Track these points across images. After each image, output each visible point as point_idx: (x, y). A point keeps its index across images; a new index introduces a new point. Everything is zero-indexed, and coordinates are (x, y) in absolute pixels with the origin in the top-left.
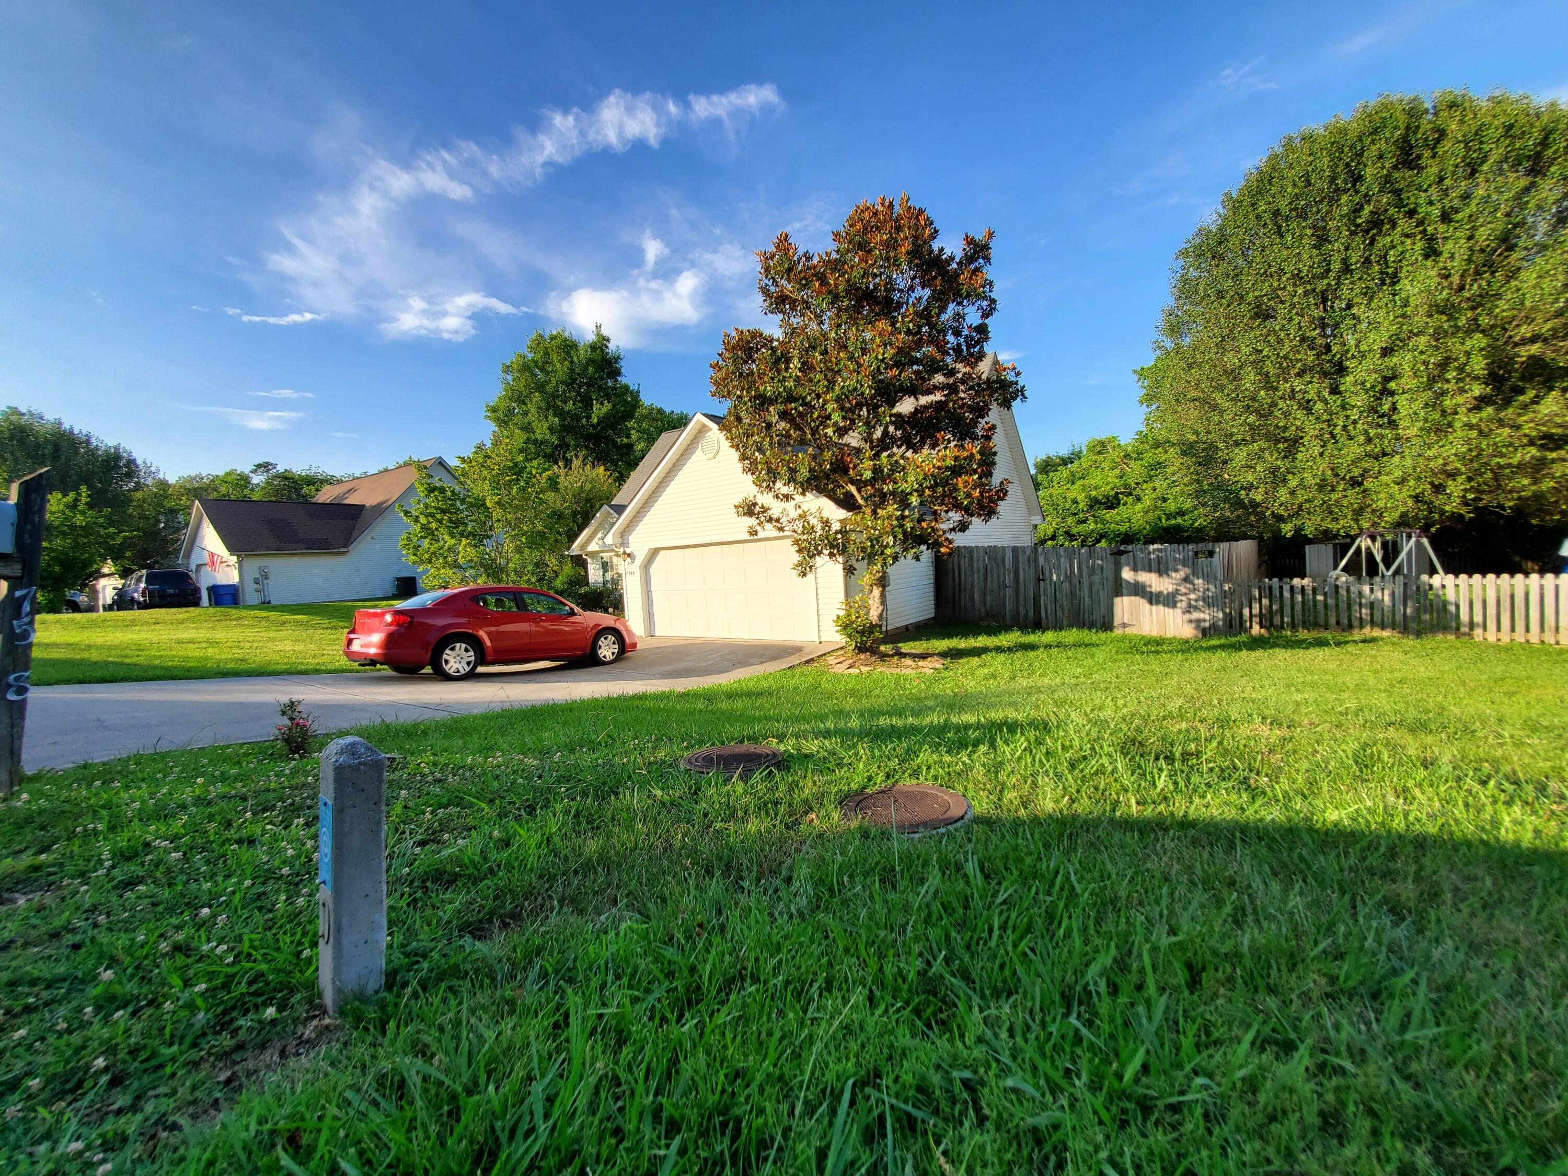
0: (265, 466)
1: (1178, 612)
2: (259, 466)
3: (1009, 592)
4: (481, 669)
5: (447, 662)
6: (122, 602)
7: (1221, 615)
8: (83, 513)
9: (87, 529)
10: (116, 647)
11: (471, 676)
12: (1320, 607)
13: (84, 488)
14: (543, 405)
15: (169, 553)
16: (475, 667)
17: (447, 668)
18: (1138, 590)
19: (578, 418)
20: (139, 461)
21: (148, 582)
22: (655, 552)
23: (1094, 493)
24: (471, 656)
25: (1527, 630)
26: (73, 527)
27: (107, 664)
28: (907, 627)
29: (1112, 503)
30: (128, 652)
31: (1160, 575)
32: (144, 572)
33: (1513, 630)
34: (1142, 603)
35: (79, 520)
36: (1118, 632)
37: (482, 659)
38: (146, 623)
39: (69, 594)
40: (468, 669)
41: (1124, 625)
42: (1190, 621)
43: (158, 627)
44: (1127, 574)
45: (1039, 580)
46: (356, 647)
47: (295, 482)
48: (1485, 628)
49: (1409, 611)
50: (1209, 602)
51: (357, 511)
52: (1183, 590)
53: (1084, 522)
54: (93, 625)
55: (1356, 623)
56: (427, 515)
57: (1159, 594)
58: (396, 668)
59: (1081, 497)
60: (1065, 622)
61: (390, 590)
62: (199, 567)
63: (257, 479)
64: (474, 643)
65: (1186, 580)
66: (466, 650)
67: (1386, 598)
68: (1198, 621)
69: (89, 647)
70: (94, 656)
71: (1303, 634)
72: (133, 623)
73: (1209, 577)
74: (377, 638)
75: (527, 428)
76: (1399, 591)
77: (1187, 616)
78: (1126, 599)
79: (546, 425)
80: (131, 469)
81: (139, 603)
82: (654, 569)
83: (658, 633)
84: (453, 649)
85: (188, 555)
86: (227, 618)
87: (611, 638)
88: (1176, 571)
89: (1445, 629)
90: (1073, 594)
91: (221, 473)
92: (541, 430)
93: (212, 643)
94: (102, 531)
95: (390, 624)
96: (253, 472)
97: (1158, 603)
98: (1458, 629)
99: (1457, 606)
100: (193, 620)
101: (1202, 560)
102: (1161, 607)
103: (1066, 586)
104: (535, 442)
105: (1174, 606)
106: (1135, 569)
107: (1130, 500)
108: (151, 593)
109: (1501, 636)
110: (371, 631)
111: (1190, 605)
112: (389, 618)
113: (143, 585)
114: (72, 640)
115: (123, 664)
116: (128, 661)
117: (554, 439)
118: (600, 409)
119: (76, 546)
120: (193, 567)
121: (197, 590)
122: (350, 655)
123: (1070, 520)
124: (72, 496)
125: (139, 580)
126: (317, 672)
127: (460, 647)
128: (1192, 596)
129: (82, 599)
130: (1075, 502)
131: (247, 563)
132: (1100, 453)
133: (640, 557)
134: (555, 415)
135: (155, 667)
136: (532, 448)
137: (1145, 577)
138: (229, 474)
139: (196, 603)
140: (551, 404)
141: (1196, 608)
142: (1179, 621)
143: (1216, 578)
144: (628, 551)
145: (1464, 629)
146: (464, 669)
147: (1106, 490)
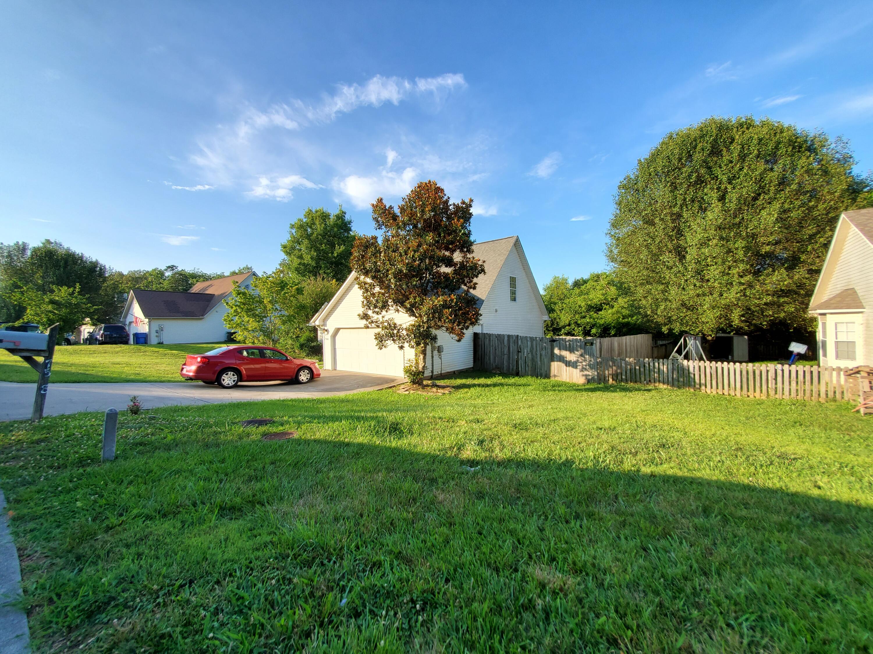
0: (172, 268)
1: (578, 370)
2: (169, 267)
3: (506, 357)
4: (239, 383)
5: (224, 380)
6: (91, 340)
7: (596, 373)
8: (76, 297)
9: (77, 305)
10: (84, 365)
11: (235, 386)
12: (638, 372)
13: (78, 284)
14: (309, 246)
15: (118, 314)
16: (237, 382)
17: (223, 383)
18: (561, 359)
19: (327, 253)
20: (107, 267)
21: (105, 330)
22: (338, 330)
23: (589, 303)
24: (235, 378)
25: (723, 389)
26: (70, 304)
27: (79, 374)
28: (454, 372)
29: (598, 309)
30: (89, 368)
31: (571, 353)
32: (103, 325)
33: (717, 388)
34: (563, 365)
35: (74, 301)
36: (552, 379)
37: (241, 379)
38: (100, 353)
39: (66, 335)
40: (233, 383)
41: (555, 376)
42: (583, 375)
43: (106, 355)
44: (557, 351)
45: (519, 352)
46: (184, 372)
47: (186, 277)
48: (706, 387)
49: (675, 376)
50: (591, 367)
51: (211, 297)
52: (580, 360)
53: (584, 317)
54: (75, 352)
55: (652, 381)
56: (236, 306)
57: (570, 361)
58: (204, 382)
59: (583, 304)
60: (529, 373)
61: (223, 338)
62: (130, 323)
63: (168, 274)
64: (237, 372)
65: (581, 355)
66: (233, 375)
67: (665, 369)
68: (586, 375)
69: (72, 365)
70: (73, 370)
71: (631, 385)
72: (94, 352)
73: (591, 355)
74: (194, 368)
75: (301, 257)
76: (670, 367)
77: (582, 373)
78: (556, 363)
79: (310, 256)
80: (102, 270)
81: (99, 341)
82: (337, 338)
83: (338, 368)
84: (227, 374)
85: (126, 317)
86: (139, 351)
87: (307, 371)
88: (577, 351)
89: (689, 386)
90: (533, 359)
91: (150, 269)
92: (307, 259)
93: (128, 364)
94: (84, 306)
95: (199, 363)
96: (166, 270)
97: (569, 366)
98: (695, 386)
99: (694, 375)
100: (122, 352)
101: (588, 347)
102: (571, 368)
103: (530, 356)
104: (304, 264)
105: (576, 368)
106: (560, 349)
107: (607, 307)
108: (106, 336)
109: (712, 390)
110: (192, 364)
111: (583, 368)
112: (199, 359)
113: (102, 332)
114: (65, 361)
115: (85, 374)
116: (87, 372)
117: (314, 264)
118: (339, 249)
119: (71, 313)
120: (127, 323)
121: (128, 335)
122: (182, 375)
123: (577, 316)
124: (71, 289)
125: (100, 329)
126: (169, 381)
127: (230, 373)
128: (584, 363)
129: (72, 338)
130: (580, 306)
131: (152, 322)
132: (596, 281)
133: (331, 331)
134: (315, 251)
135: (98, 376)
136: (302, 267)
137: (566, 354)
138: (155, 270)
139: (126, 342)
140: (313, 245)
141: (586, 369)
142: (578, 375)
143: (594, 356)
144: (326, 328)
145: (698, 386)
146: (232, 383)
147: (596, 301)
